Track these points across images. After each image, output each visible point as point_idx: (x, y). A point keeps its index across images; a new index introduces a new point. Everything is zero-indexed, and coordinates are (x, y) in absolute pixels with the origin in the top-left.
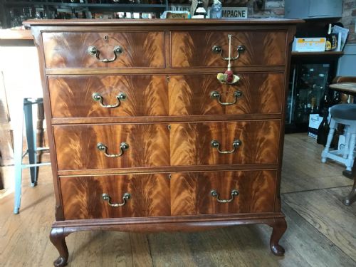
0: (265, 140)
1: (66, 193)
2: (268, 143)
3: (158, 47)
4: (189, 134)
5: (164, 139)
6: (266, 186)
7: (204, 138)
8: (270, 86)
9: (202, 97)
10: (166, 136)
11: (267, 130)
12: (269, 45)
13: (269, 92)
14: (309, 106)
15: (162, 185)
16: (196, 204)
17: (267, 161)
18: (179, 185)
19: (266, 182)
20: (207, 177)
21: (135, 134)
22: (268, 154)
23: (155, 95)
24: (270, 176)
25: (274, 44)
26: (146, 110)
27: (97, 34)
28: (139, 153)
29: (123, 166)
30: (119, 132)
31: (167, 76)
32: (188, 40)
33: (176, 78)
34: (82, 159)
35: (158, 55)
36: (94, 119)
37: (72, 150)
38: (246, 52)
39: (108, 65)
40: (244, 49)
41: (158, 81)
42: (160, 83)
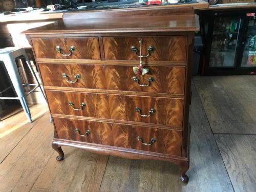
0: (172, 111)
1: (57, 125)
2: (174, 113)
3: (95, 47)
4: (121, 102)
5: (106, 103)
6: (174, 139)
7: (130, 105)
8: (175, 76)
9: (127, 80)
10: (106, 102)
11: (173, 105)
12: (172, 47)
13: (174, 80)
15: (108, 129)
16: (129, 143)
17: (174, 124)
18: (117, 130)
19: (174, 137)
20: (134, 128)
21: (88, 99)
22: (175, 120)
23: (97, 77)
24: (177, 134)
25: (176, 46)
26: (93, 85)
27: (59, 39)
28: (92, 109)
29: (84, 115)
30: (79, 97)
31: (103, 65)
32: (113, 42)
33: (109, 67)
34: (62, 109)
35: (96, 52)
36: (65, 88)
37: (56, 104)
38: (155, 51)
39: (67, 57)
40: (153, 49)
41: (98, 68)
42: (99, 70)
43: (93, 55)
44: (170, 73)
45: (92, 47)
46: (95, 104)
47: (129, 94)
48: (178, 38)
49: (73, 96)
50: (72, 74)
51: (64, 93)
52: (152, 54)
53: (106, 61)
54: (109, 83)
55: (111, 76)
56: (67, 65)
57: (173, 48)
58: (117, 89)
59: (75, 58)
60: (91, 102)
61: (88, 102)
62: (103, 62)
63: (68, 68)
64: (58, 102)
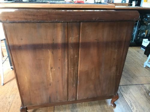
14: (144, 34)
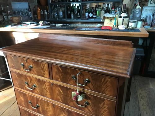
1: (22, 113)
4: (64, 112)
8: (106, 106)
9: (69, 98)
10: (53, 109)
13: (106, 109)
21: (41, 103)
23: (47, 90)
26: (45, 94)
27: (23, 58)
28: (44, 110)
29: (38, 113)
30: (35, 99)
31: (52, 83)
32: (59, 69)
33: (56, 85)
34: (25, 104)
35: (47, 73)
36: (27, 91)
37: (21, 99)
38: (90, 83)
39: (28, 72)
40: (89, 81)
41: (48, 84)
42: (49, 85)
43: (45, 74)
44: (103, 103)
45: (44, 69)
46: (46, 108)
47: (69, 108)
48: (110, 78)
49: (32, 98)
50: (31, 83)
51: (26, 94)
52: (88, 84)
53: (53, 81)
54: (55, 96)
55: (57, 92)
56: (28, 76)
57: (105, 85)
58: (61, 102)
59: (33, 74)
60: (43, 106)
61: (41, 105)
62: (51, 81)
63: (29, 78)
64: (22, 99)
